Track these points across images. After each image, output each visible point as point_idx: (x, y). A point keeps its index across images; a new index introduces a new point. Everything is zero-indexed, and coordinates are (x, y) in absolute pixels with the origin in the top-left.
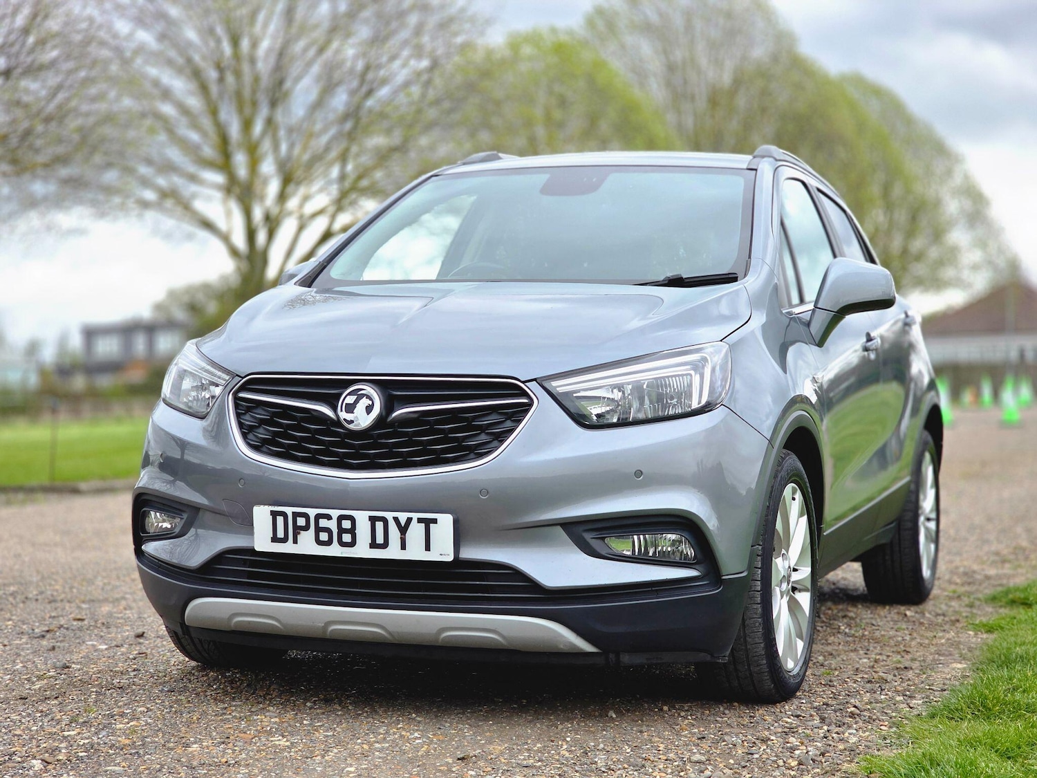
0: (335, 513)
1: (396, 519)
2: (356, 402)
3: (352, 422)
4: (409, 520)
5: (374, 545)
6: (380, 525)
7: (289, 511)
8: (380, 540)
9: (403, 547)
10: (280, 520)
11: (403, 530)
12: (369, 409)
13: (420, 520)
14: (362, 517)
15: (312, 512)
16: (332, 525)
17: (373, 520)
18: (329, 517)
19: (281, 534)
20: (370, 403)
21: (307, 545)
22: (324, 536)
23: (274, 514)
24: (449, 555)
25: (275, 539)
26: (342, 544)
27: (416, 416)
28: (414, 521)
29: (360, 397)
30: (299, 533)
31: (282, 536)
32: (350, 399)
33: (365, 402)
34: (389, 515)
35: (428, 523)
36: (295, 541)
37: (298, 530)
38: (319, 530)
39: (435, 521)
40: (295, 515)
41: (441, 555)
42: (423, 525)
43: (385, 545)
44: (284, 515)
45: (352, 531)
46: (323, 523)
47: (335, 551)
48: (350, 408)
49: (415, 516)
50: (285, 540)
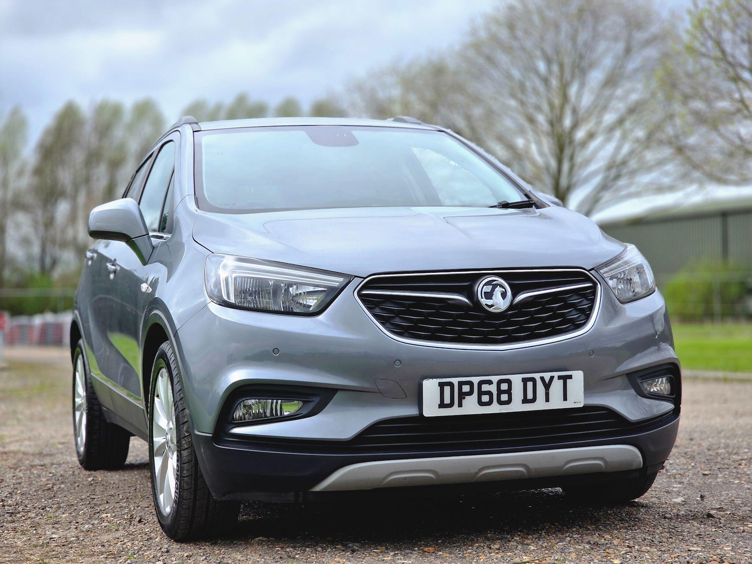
0: (495, 379)
1: (542, 379)
2: (493, 290)
3: (492, 306)
4: (552, 378)
5: (525, 401)
6: (530, 385)
7: (455, 381)
8: (530, 396)
9: (547, 400)
10: (447, 389)
11: (547, 386)
12: (504, 295)
13: (560, 378)
14: (517, 380)
15: (476, 380)
16: (493, 388)
17: (525, 381)
18: (490, 382)
19: (447, 400)
20: (504, 290)
21: (471, 407)
22: (485, 398)
23: (442, 385)
24: (580, 402)
25: (442, 405)
26: (500, 402)
27: (531, 299)
28: (556, 378)
29: (495, 286)
30: (464, 398)
31: (449, 402)
32: (488, 289)
33: (498, 290)
34: (537, 376)
35: (565, 379)
36: (460, 405)
37: (462, 396)
38: (481, 393)
39: (570, 377)
40: (461, 384)
41: (575, 403)
42: (562, 381)
43: (534, 400)
44: (451, 385)
45: (509, 392)
46: (485, 388)
47: (495, 408)
48: (489, 295)
49: (556, 374)
50: (451, 405)
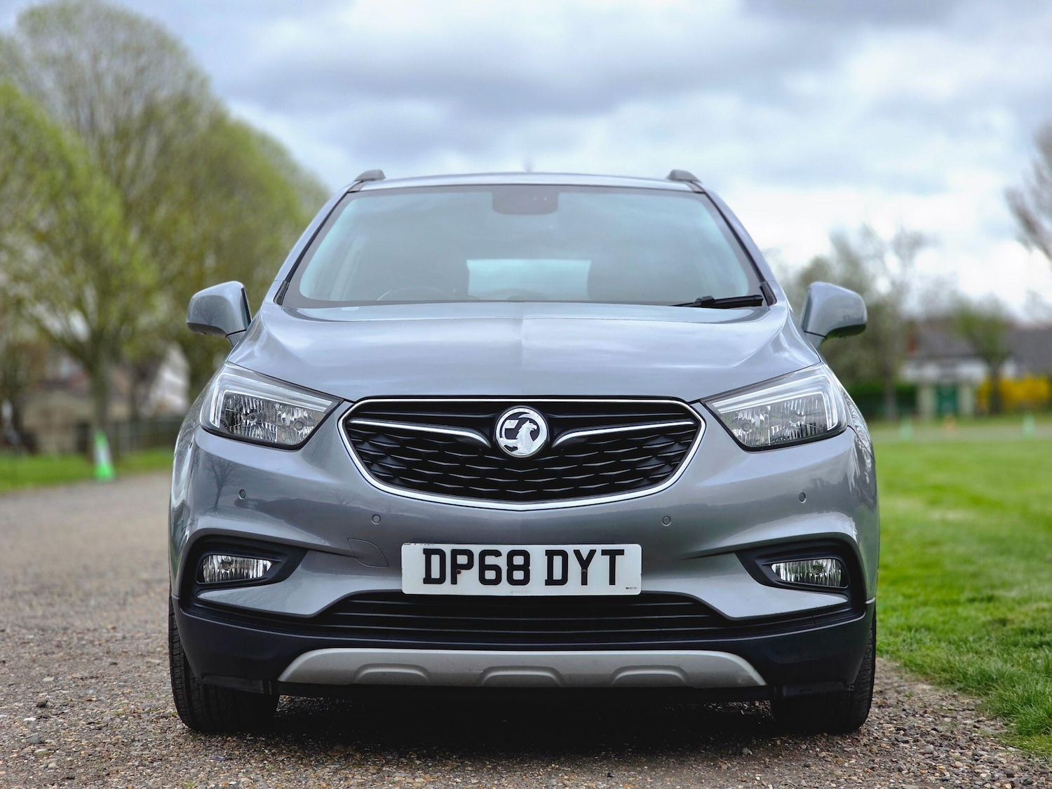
0: (505, 549)
1: (577, 553)
2: (519, 426)
3: (515, 448)
4: (592, 553)
5: (550, 581)
6: (558, 560)
7: (447, 548)
8: (557, 575)
9: (584, 582)
10: (435, 559)
11: (585, 563)
12: (534, 434)
13: (604, 552)
14: (538, 553)
15: (476, 549)
16: (502, 562)
17: (550, 555)
18: (497, 554)
19: (435, 574)
20: (535, 427)
21: (469, 585)
22: (490, 575)
23: (428, 553)
24: (635, 588)
25: (428, 580)
26: (512, 581)
27: (583, 440)
28: (598, 553)
29: (522, 422)
30: (460, 573)
31: (438, 576)
32: (511, 424)
33: (527, 428)
34: (569, 549)
35: (613, 555)
36: (454, 581)
37: (457, 569)
38: (483, 568)
39: (621, 552)
40: (455, 553)
41: (627, 588)
42: (607, 557)
43: (564, 581)
44: (441, 553)
45: (525, 568)
46: (490, 560)
47: (504, 589)
48: (512, 434)
49: (599, 548)
50: (441, 580)
